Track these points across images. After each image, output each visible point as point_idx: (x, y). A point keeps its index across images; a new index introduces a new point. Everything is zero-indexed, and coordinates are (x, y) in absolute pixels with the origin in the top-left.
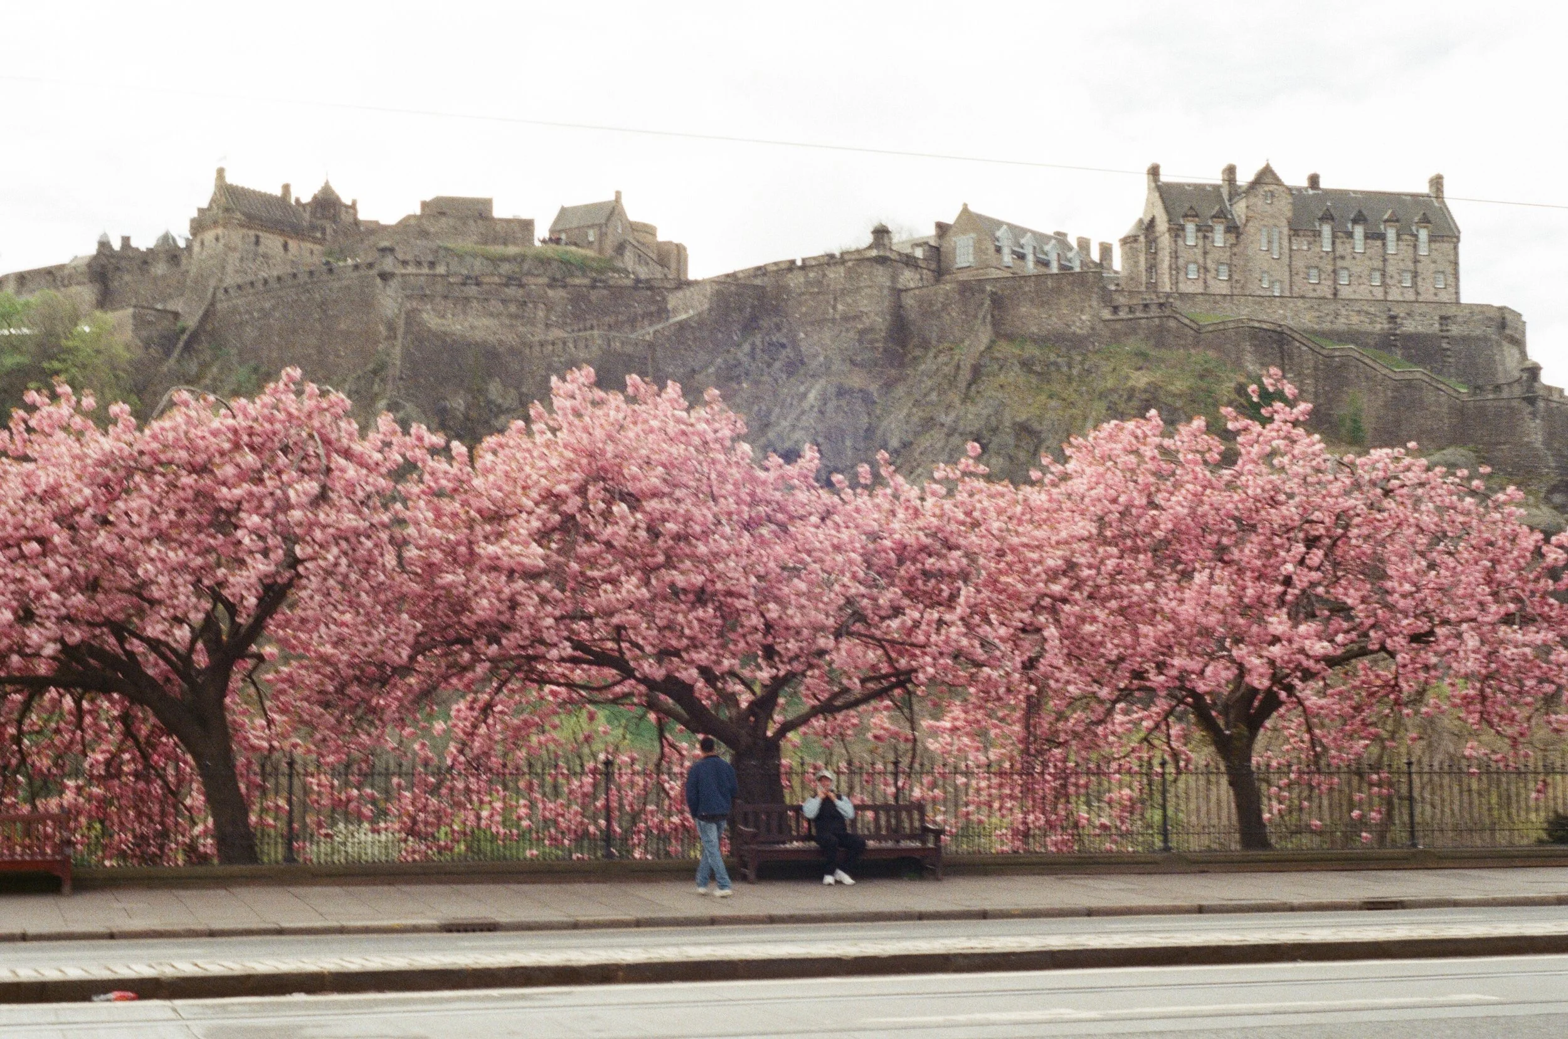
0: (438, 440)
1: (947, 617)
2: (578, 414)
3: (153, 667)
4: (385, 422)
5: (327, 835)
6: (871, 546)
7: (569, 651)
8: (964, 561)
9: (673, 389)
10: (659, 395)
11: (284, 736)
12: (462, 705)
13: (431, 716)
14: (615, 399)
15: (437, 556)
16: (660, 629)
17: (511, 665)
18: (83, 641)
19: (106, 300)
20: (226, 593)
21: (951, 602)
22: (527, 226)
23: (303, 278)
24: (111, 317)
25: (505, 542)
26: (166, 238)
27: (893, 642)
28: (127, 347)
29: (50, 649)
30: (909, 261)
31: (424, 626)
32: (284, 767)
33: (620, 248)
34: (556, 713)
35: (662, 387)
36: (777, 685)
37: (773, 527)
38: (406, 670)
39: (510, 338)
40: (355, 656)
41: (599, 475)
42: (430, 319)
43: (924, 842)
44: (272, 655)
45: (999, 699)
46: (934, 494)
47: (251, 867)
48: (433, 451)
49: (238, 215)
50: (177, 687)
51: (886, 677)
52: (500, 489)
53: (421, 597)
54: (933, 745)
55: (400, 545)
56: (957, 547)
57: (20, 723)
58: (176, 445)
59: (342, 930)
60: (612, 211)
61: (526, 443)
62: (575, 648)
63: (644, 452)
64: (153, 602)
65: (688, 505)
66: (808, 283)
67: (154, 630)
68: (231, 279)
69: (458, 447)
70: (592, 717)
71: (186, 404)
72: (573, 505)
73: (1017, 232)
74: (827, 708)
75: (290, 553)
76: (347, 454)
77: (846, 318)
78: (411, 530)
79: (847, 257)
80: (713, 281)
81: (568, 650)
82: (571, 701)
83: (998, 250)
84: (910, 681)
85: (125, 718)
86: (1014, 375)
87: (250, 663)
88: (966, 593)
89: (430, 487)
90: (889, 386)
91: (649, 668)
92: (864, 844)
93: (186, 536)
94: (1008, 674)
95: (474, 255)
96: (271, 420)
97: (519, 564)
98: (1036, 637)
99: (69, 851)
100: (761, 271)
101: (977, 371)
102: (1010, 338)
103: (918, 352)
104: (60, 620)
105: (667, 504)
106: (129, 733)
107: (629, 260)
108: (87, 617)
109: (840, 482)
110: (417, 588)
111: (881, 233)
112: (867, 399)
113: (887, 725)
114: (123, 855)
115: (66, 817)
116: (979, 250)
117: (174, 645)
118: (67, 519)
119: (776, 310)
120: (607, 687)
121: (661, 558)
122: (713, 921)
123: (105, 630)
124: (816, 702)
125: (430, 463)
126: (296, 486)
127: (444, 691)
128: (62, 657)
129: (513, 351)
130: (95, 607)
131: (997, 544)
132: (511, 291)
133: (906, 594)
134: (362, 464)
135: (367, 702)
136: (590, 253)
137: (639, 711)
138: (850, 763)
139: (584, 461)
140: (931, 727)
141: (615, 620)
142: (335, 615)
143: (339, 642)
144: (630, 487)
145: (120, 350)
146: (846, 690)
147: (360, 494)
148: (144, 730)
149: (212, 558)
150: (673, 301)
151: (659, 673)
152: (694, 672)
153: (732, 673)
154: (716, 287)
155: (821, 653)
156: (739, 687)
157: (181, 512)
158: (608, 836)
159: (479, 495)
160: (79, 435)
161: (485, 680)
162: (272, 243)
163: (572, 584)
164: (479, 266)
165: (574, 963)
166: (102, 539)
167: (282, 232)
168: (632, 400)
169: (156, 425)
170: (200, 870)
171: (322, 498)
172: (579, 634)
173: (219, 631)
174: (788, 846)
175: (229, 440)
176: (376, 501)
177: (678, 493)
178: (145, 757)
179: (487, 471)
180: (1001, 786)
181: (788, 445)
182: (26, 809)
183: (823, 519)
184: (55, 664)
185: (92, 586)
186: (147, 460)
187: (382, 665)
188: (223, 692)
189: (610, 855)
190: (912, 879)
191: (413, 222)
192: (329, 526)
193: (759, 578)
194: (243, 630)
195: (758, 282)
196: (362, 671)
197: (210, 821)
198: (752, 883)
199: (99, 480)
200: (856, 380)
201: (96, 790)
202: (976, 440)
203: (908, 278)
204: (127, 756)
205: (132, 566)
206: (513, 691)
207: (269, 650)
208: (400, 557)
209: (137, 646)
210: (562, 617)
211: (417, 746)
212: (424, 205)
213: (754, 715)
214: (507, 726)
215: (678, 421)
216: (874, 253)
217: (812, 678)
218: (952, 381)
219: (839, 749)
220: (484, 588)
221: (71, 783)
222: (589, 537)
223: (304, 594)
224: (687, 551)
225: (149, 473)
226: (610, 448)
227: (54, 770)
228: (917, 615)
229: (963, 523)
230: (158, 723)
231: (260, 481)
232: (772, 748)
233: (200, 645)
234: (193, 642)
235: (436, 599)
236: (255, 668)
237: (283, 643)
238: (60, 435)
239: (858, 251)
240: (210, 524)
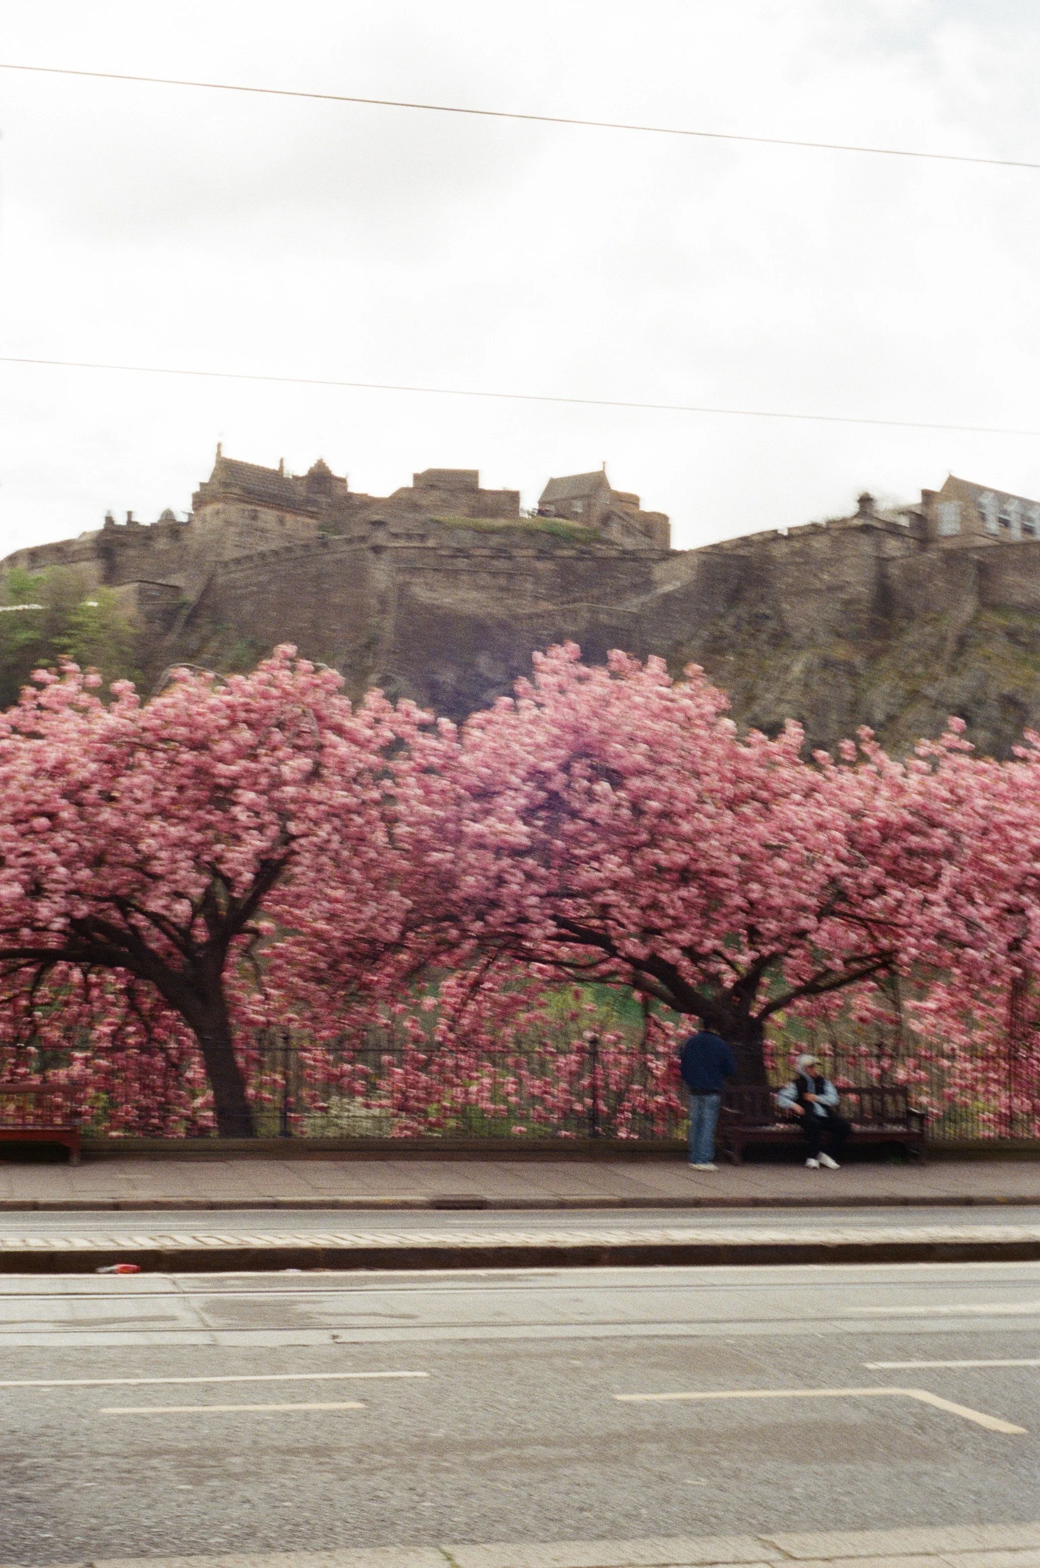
0: (425, 716)
1: (932, 896)
2: (562, 691)
3: (156, 941)
4: (374, 698)
5: (322, 1109)
6: (855, 824)
7: (554, 930)
8: (950, 840)
9: (656, 664)
10: (641, 670)
11: (279, 1011)
12: (451, 982)
13: (422, 992)
14: (599, 674)
15: (426, 833)
16: (643, 909)
17: (499, 942)
18: (90, 916)
19: (111, 576)
20: (222, 867)
21: (933, 883)
22: (514, 497)
23: (299, 553)
24: (117, 592)
25: (491, 820)
26: (168, 515)
27: (877, 922)
28: (131, 623)
29: (59, 923)
30: (893, 530)
31: (414, 902)
32: (280, 1043)
33: (606, 519)
34: (542, 991)
35: (645, 662)
36: (760, 964)
37: (758, 805)
38: (397, 946)
39: (498, 611)
40: (346, 932)
41: (583, 752)
42: (422, 593)
43: (908, 1126)
44: (268, 930)
45: (983, 981)
46: (919, 771)
47: (250, 1140)
48: (424, 727)
49: (237, 490)
50: (179, 962)
51: (869, 958)
52: (488, 767)
53: (411, 874)
54: (916, 1026)
55: (391, 820)
56: (940, 825)
57: (30, 995)
58: (176, 722)
59: (335, 1205)
60: (598, 481)
61: (512, 719)
62: (559, 926)
63: (628, 729)
64: (156, 878)
65: (671, 783)
66: (794, 553)
67: (155, 905)
68: (230, 553)
69: (446, 724)
70: (577, 995)
71: (184, 680)
72: (558, 782)
73: (1002, 498)
74: (810, 989)
75: (283, 830)
76: (339, 730)
77: (831, 589)
78: (401, 808)
79: (831, 526)
80: (701, 552)
81: (551, 928)
82: (556, 979)
83: (983, 517)
84: (892, 962)
85: (129, 992)
86: (999, 646)
87: (247, 938)
88: (950, 872)
89: (419, 765)
90: (873, 657)
91: (633, 947)
92: (849, 1126)
93: (186, 812)
94: (992, 955)
95: (467, 528)
96: (265, 696)
97: (506, 842)
98: (1021, 917)
99: (77, 1121)
100: (745, 541)
101: (962, 643)
102: (995, 607)
103: (903, 623)
104: (69, 893)
105: (650, 783)
106: (133, 1007)
107: (615, 532)
108: (94, 892)
109: (824, 758)
110: (405, 864)
111: (865, 501)
112: (852, 672)
113: (872, 1006)
114: (127, 1126)
115: (74, 1088)
116: (964, 518)
117: (174, 920)
118: (74, 794)
119: (761, 581)
120: (592, 966)
121: (644, 837)
122: (697, 1203)
123: (111, 904)
124: (798, 983)
125: (421, 740)
126: (291, 763)
127: (434, 968)
128: (68, 929)
129: (503, 625)
130: (99, 881)
131: (982, 823)
132: (501, 564)
133: (889, 873)
134: (354, 741)
135: (357, 977)
136: (576, 524)
137: (626, 988)
138: (834, 1045)
139: (570, 737)
140: (916, 1008)
141: (599, 899)
142: (329, 891)
143: (332, 917)
144: (614, 764)
145: (123, 625)
146: (829, 971)
147: (351, 771)
148: (147, 1003)
149: (210, 834)
150: (659, 571)
151: (641, 952)
152: (676, 952)
153: (716, 952)
154: (703, 558)
155: (802, 934)
156: (724, 967)
157: (181, 789)
158: (594, 1115)
159: (467, 772)
160: (84, 711)
161: (472, 957)
162: (268, 517)
163: (558, 862)
164: (467, 538)
165: (558, 1245)
166: (107, 815)
167: (279, 507)
168: (614, 675)
169: (158, 702)
170: (200, 1142)
171: (314, 775)
172: (563, 911)
173: (216, 906)
174: (769, 1128)
175: (228, 718)
176: (367, 778)
177: (662, 770)
178: (149, 1030)
179: (476, 747)
180: (985, 1070)
181: (773, 718)
182: (36, 1080)
183: (807, 796)
184: (64, 939)
185: (97, 861)
186: (149, 736)
187: (372, 942)
188: (221, 966)
189: (595, 1134)
190: (896, 1164)
191: (405, 495)
192: (320, 803)
193: (743, 856)
194: (241, 906)
195: (742, 552)
196: (354, 947)
197: (210, 1093)
198: (736, 1165)
199: (105, 757)
200: (841, 652)
201: (103, 1063)
202: (962, 715)
203: (893, 546)
204: (131, 1029)
205: (134, 841)
206: (501, 968)
207: (265, 924)
208: (390, 835)
209: (140, 920)
210: (549, 895)
211: (407, 1024)
212: (417, 477)
213: (738, 995)
214: (495, 1003)
215: (661, 697)
216: (859, 522)
217: (796, 959)
218: (937, 652)
219: (823, 1029)
220: (472, 866)
221: (78, 1054)
222: (575, 815)
223: (297, 870)
224: (671, 828)
225: (150, 749)
226: (595, 725)
227: (65, 1043)
228: (899, 894)
229: (946, 801)
230: (162, 998)
231: (254, 758)
232: (756, 1029)
233: (200, 920)
234: (194, 916)
235: (426, 876)
236: (253, 943)
237: (277, 917)
238: (68, 712)
239: (844, 520)
240: (210, 801)
